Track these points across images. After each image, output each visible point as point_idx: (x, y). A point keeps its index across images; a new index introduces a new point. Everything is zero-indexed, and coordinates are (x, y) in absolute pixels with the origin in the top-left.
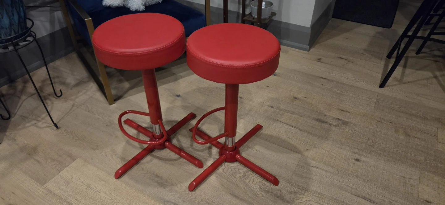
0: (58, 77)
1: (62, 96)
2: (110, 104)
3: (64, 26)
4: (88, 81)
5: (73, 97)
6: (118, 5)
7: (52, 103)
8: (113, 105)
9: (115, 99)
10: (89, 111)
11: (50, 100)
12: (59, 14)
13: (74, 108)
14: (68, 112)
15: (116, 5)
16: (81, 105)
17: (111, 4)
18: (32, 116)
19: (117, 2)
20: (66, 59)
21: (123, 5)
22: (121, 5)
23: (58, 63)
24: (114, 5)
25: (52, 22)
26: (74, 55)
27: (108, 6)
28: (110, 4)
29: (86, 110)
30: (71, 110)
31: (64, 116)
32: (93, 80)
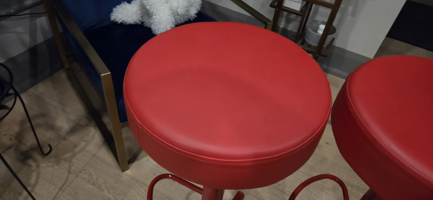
0: (43, 115)
1: (53, 152)
2: (123, 170)
3: (50, 36)
4: (87, 125)
5: (68, 155)
6: (134, 22)
7: (38, 166)
8: (128, 172)
9: (128, 159)
10: (93, 184)
11: (35, 160)
12: (43, 21)
13: (72, 177)
14: (63, 185)
15: (131, 23)
16: (80, 172)
17: (124, 20)
18: (10, 192)
19: (133, 19)
20: (53, 82)
21: (141, 21)
22: (138, 22)
23: (41, 88)
24: (128, 22)
25: (33, 33)
26: (63, 75)
27: (119, 23)
28: (122, 20)
29: (89, 181)
30: (66, 180)
31: (58, 193)
32: (94, 123)
